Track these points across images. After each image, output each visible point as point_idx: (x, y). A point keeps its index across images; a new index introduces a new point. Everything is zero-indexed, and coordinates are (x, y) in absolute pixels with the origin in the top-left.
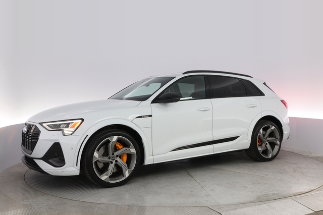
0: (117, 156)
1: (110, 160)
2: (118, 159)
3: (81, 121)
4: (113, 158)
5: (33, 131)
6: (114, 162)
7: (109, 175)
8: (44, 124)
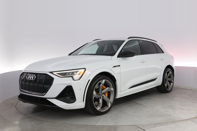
0: (103, 94)
1: (100, 96)
2: (103, 95)
3: (84, 70)
4: (101, 95)
5: (39, 78)
6: (102, 97)
7: (101, 106)
8: (54, 73)
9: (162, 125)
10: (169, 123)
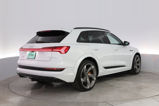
9: (128, 102)
10: (134, 100)
